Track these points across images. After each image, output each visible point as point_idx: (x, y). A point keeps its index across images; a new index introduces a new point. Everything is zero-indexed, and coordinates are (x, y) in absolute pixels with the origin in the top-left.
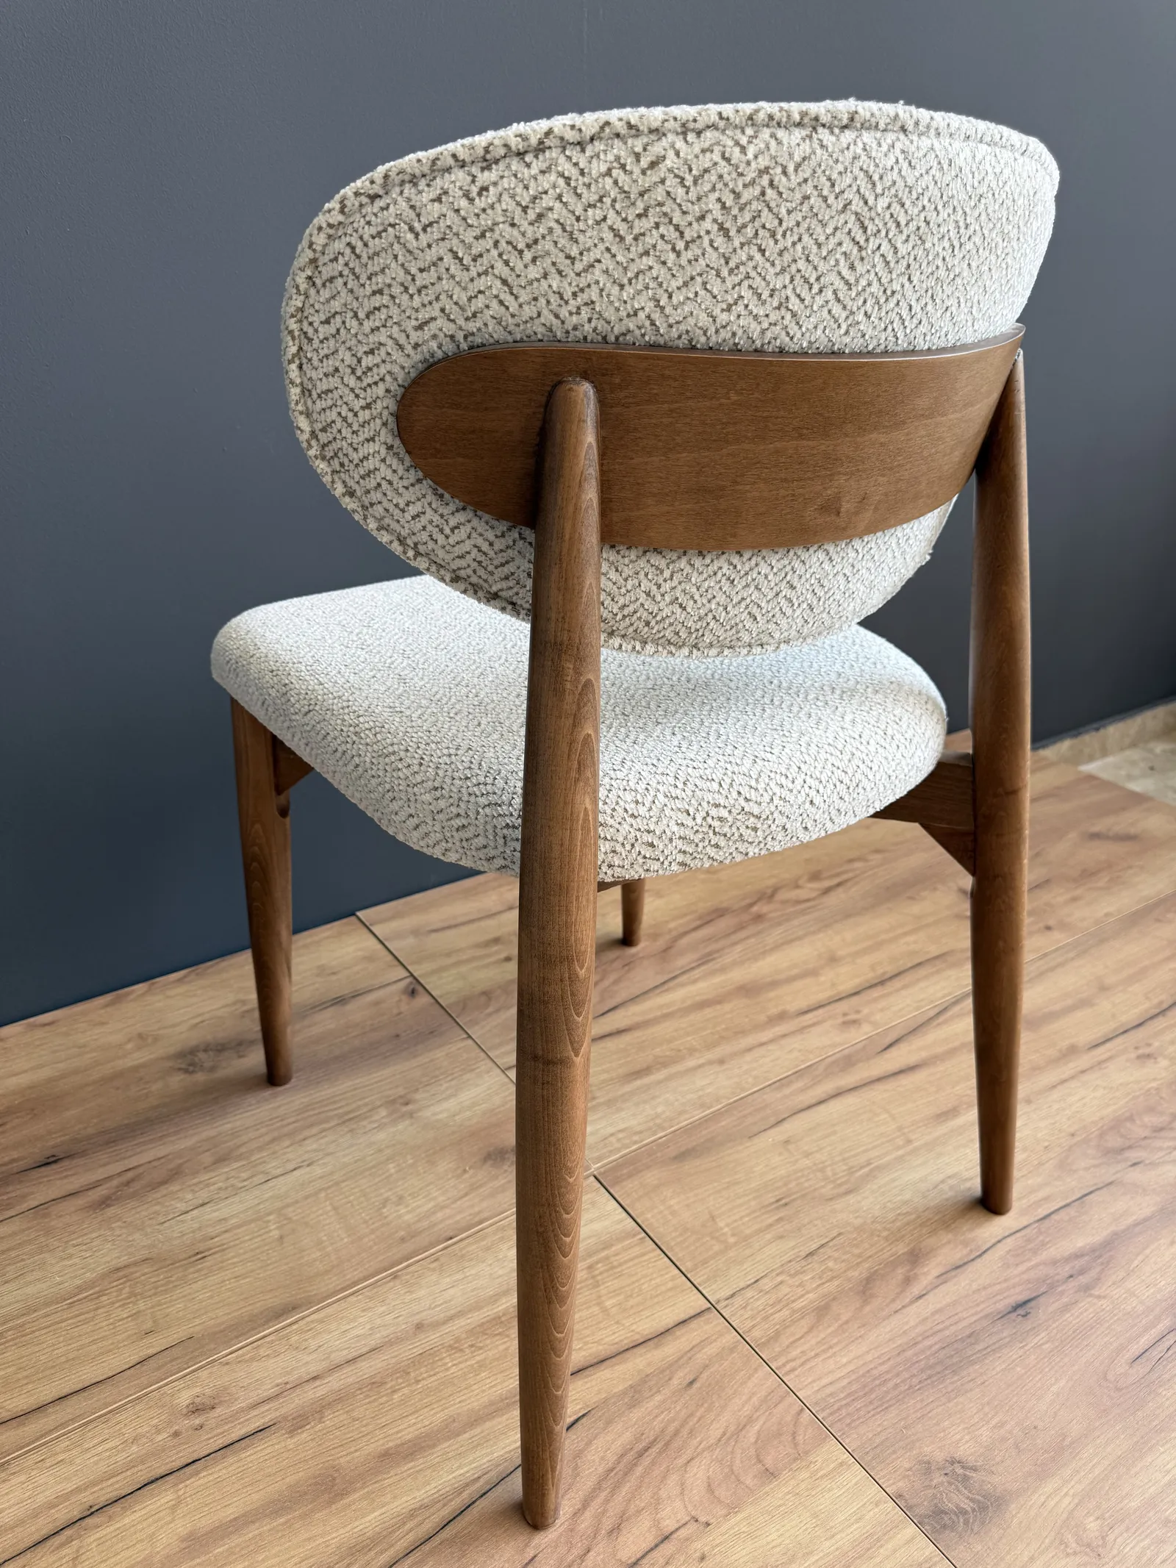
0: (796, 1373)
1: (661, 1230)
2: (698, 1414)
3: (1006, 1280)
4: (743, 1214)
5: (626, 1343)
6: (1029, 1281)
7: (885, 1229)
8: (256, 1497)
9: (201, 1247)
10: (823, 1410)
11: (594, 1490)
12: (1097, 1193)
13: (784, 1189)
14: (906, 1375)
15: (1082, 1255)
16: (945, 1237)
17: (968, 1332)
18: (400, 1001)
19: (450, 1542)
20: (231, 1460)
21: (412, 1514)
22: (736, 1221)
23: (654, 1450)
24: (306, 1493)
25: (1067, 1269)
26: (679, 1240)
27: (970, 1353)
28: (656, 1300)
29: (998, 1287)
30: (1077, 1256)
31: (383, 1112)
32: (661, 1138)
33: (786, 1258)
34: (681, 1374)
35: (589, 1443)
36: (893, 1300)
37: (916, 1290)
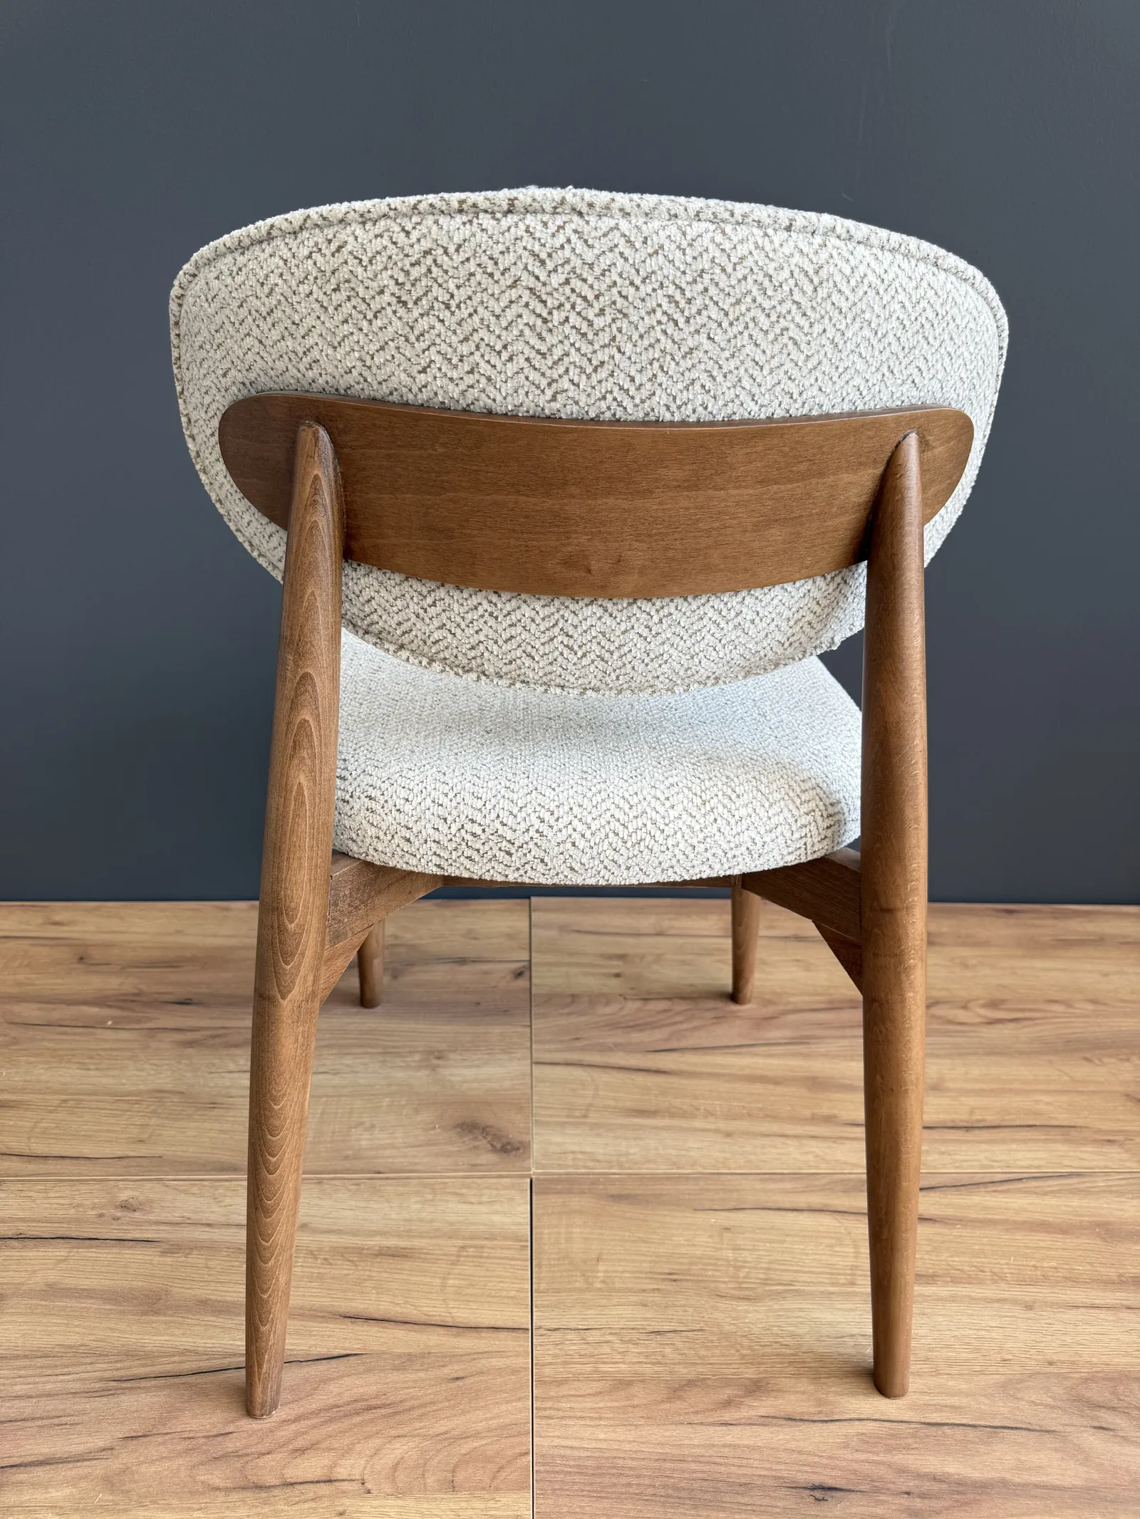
0: (550, 1421)
1: (546, 1247)
2: (441, 1405)
3: (830, 1458)
4: (628, 1269)
5: (437, 1320)
6: (855, 1472)
7: (750, 1348)
8: (107, 1282)
9: (220, 1100)
10: (544, 1464)
11: (312, 1413)
12: (1024, 1432)
13: (686, 1267)
14: (647, 1482)
15: (941, 1481)
16: (804, 1385)
17: (743, 1481)
18: (504, 978)
19: (190, 1386)
20: (115, 1250)
21: (184, 1352)
22: (617, 1272)
23: (383, 1411)
24: (136, 1299)
25: (911, 1484)
26: (552, 1262)
27: (728, 1499)
28: (490, 1299)
29: (817, 1459)
30: (935, 1479)
31: (417, 1057)
32: (614, 1174)
33: (632, 1324)
34: (456, 1367)
35: (341, 1377)
36: (697, 1412)
37: (727, 1416)
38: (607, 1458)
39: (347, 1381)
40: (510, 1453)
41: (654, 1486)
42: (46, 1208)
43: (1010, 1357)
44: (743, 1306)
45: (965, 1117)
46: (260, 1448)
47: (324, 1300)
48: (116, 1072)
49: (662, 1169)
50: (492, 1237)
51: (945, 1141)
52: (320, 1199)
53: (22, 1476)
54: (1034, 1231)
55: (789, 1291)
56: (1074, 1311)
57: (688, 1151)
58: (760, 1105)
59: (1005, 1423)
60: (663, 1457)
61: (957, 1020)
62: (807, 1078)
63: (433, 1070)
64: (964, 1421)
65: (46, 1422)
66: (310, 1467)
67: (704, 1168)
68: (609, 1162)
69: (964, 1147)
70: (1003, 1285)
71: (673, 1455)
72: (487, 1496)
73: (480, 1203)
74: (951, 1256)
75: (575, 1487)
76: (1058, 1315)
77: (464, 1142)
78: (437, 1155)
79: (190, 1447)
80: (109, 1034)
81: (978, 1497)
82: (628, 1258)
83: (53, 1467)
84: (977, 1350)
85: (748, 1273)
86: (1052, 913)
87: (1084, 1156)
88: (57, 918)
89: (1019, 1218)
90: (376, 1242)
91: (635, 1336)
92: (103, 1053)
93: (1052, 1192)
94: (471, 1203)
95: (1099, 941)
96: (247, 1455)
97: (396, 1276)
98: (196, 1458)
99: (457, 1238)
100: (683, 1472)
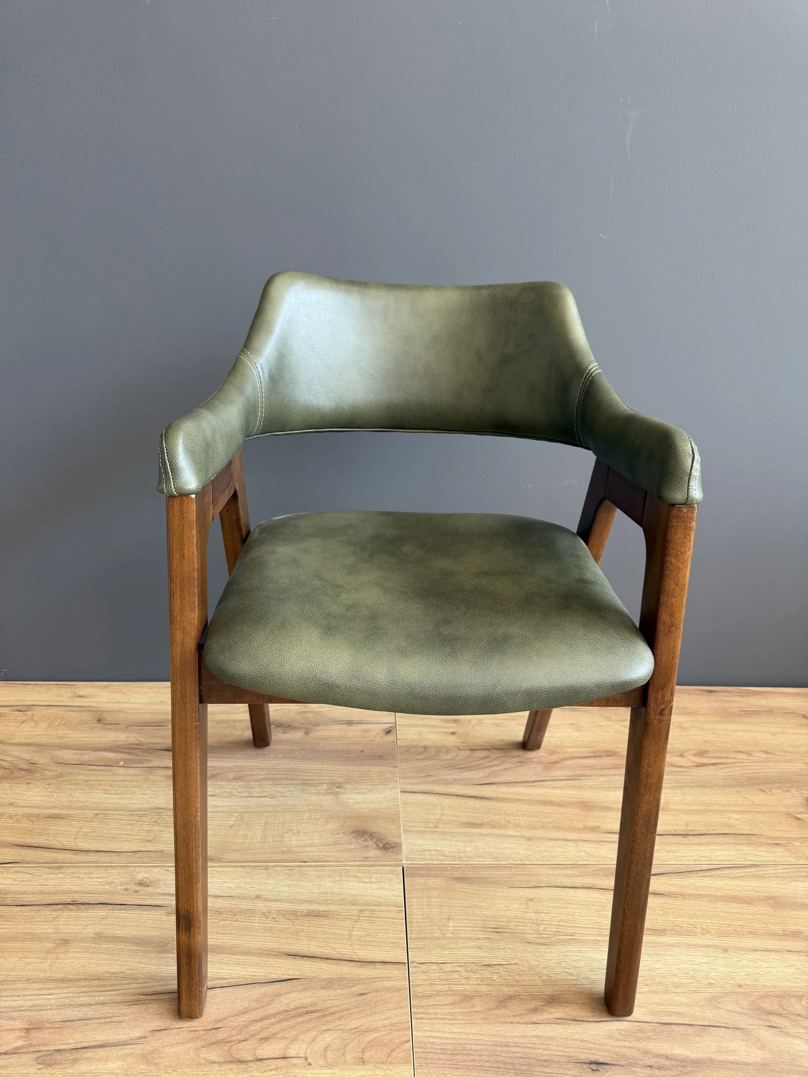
38: (459, 1044)
39: (292, 995)
40: (397, 1041)
41: (490, 1061)
42: (91, 885)
43: (713, 982)
44: (542, 949)
45: (683, 828)
46: (240, 1037)
47: (274, 944)
48: (129, 796)
49: (488, 861)
50: (379, 905)
51: (670, 844)
52: (267, 879)
53: (89, 1054)
54: (730, 902)
55: (572, 939)
56: (754, 953)
57: (504, 849)
58: (550, 820)
59: (712, 1024)
60: (495, 1043)
61: (677, 764)
62: (581, 803)
63: (336, 795)
64: (685, 1022)
65: (101, 1021)
66: (271, 1049)
67: (515, 861)
68: (454, 857)
69: (682, 847)
70: (709, 937)
71: (502, 1043)
72: (385, 1067)
73: (371, 883)
74: (675, 918)
75: (440, 1062)
76: (745, 956)
77: (358, 842)
78: (342, 851)
79: (195, 1036)
80: (122, 771)
81: (695, 1069)
82: (467, 917)
83: (109, 1048)
84: (693, 977)
85: (545, 927)
86: (739, 692)
87: (760, 853)
88: (81, 693)
89: (717, 894)
90: (305, 907)
91: (474, 967)
92: (119, 783)
93: (740, 877)
94: (366, 882)
95: (770, 712)
96: (231, 1042)
97: (319, 929)
98: (200, 1043)
99: (357, 905)
100: (508, 1052)
